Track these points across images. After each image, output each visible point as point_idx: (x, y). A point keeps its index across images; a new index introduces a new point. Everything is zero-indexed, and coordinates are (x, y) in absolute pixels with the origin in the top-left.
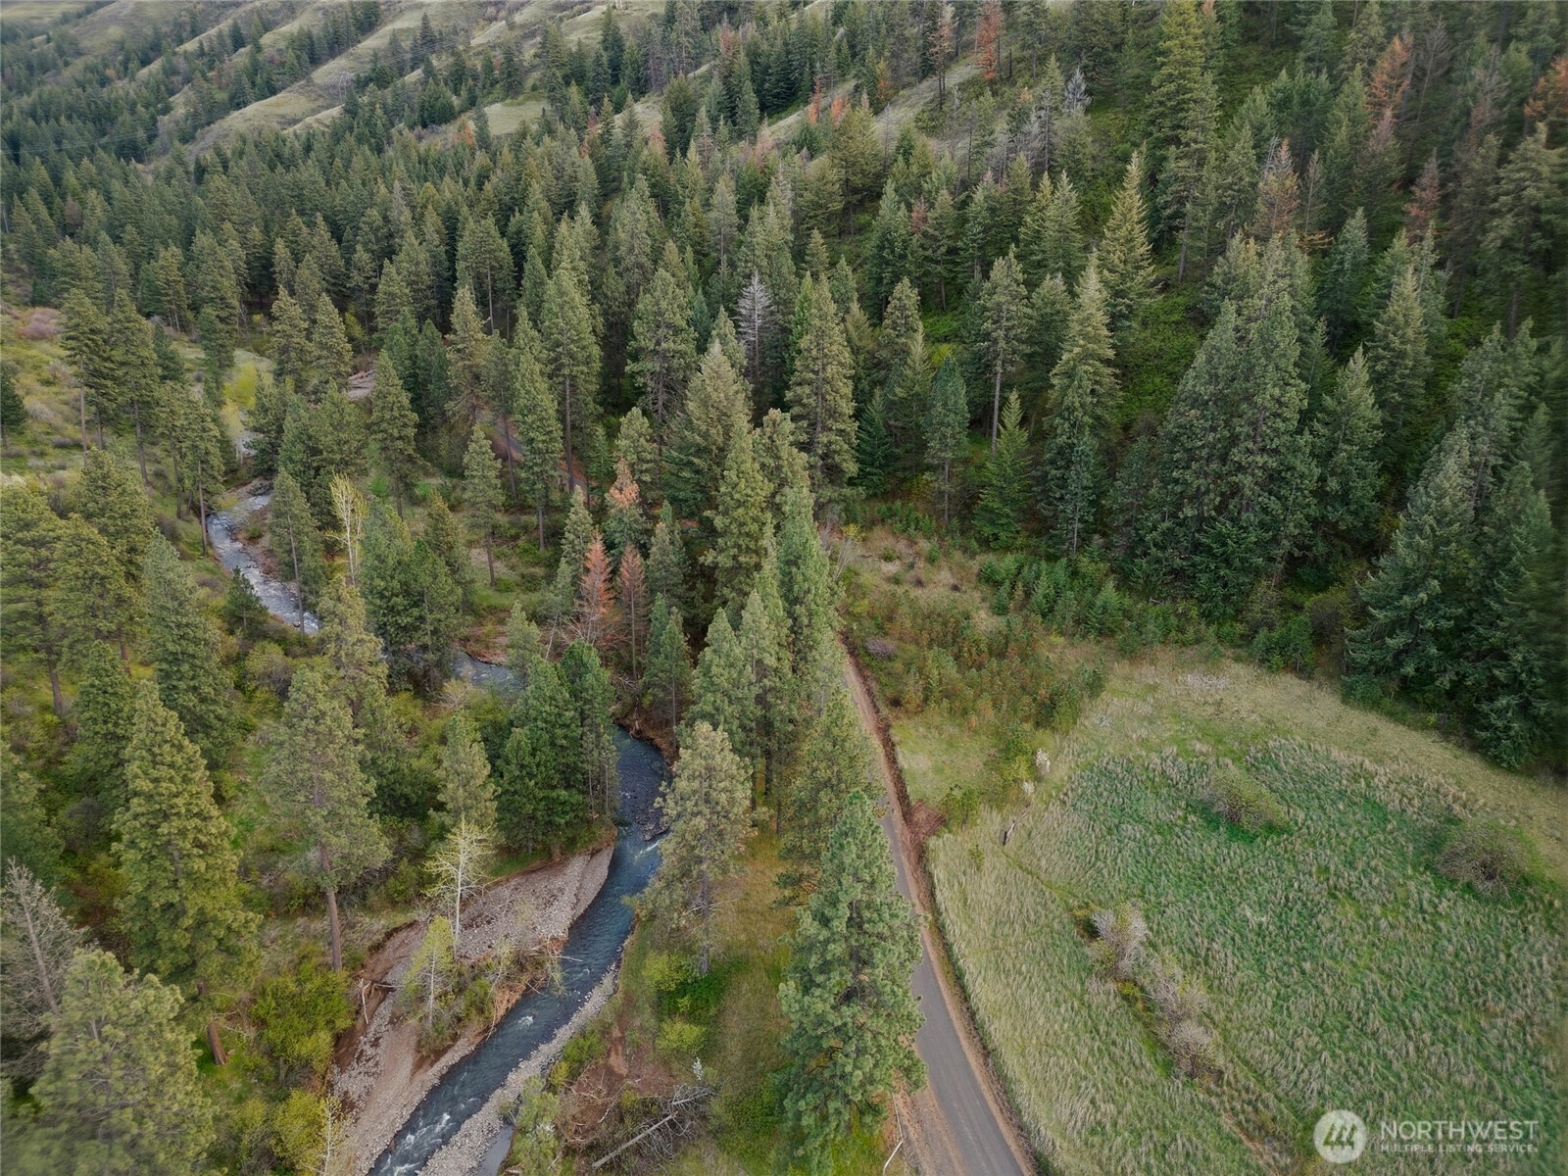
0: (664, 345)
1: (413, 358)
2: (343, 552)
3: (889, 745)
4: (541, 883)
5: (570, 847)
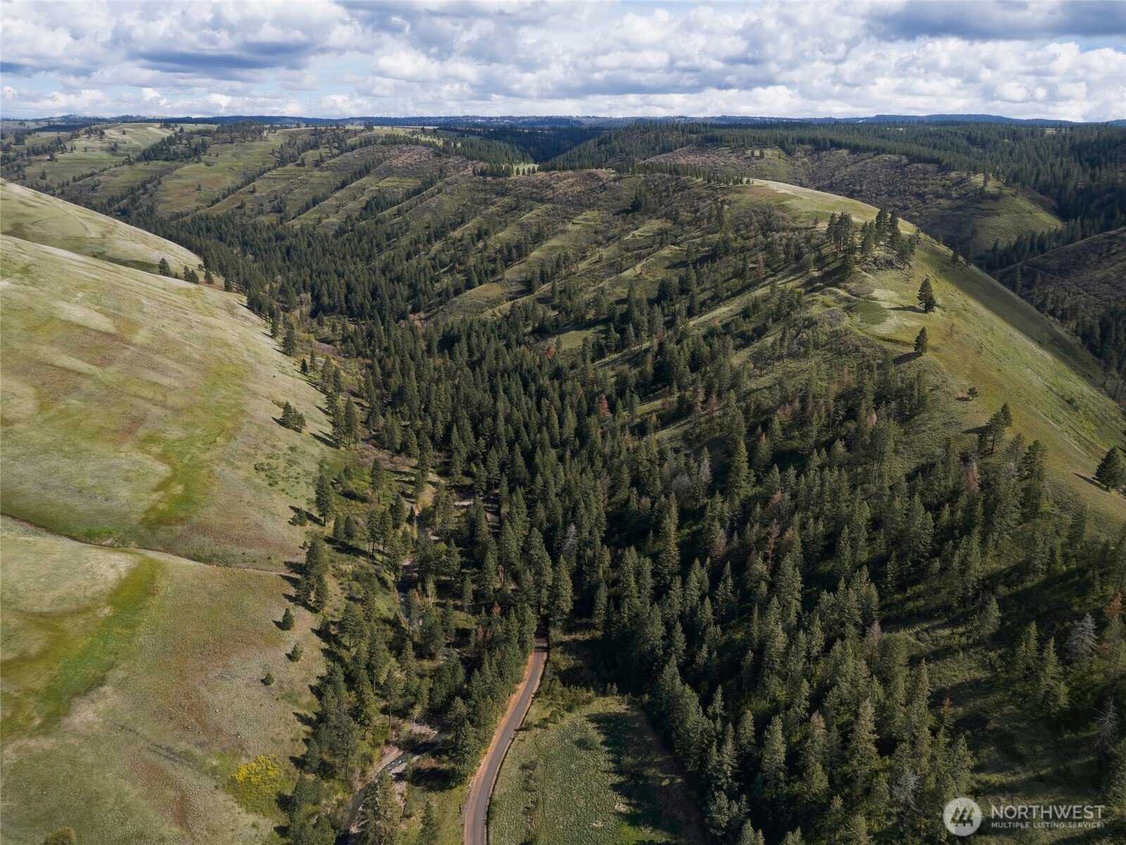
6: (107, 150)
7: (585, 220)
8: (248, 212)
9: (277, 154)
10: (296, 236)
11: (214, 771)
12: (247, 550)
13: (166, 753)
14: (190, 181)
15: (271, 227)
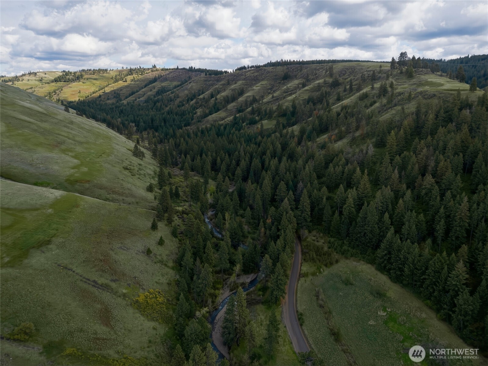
0: (281, 194)
1: (240, 188)
2: (225, 225)
3: (301, 266)
4: (247, 276)
5: (252, 272)
6: (38, 81)
7: (262, 85)
8: (102, 99)
9: (114, 79)
10: (125, 106)
11: (124, 295)
12: (125, 198)
13: (93, 284)
14: (75, 89)
15: (113, 104)
